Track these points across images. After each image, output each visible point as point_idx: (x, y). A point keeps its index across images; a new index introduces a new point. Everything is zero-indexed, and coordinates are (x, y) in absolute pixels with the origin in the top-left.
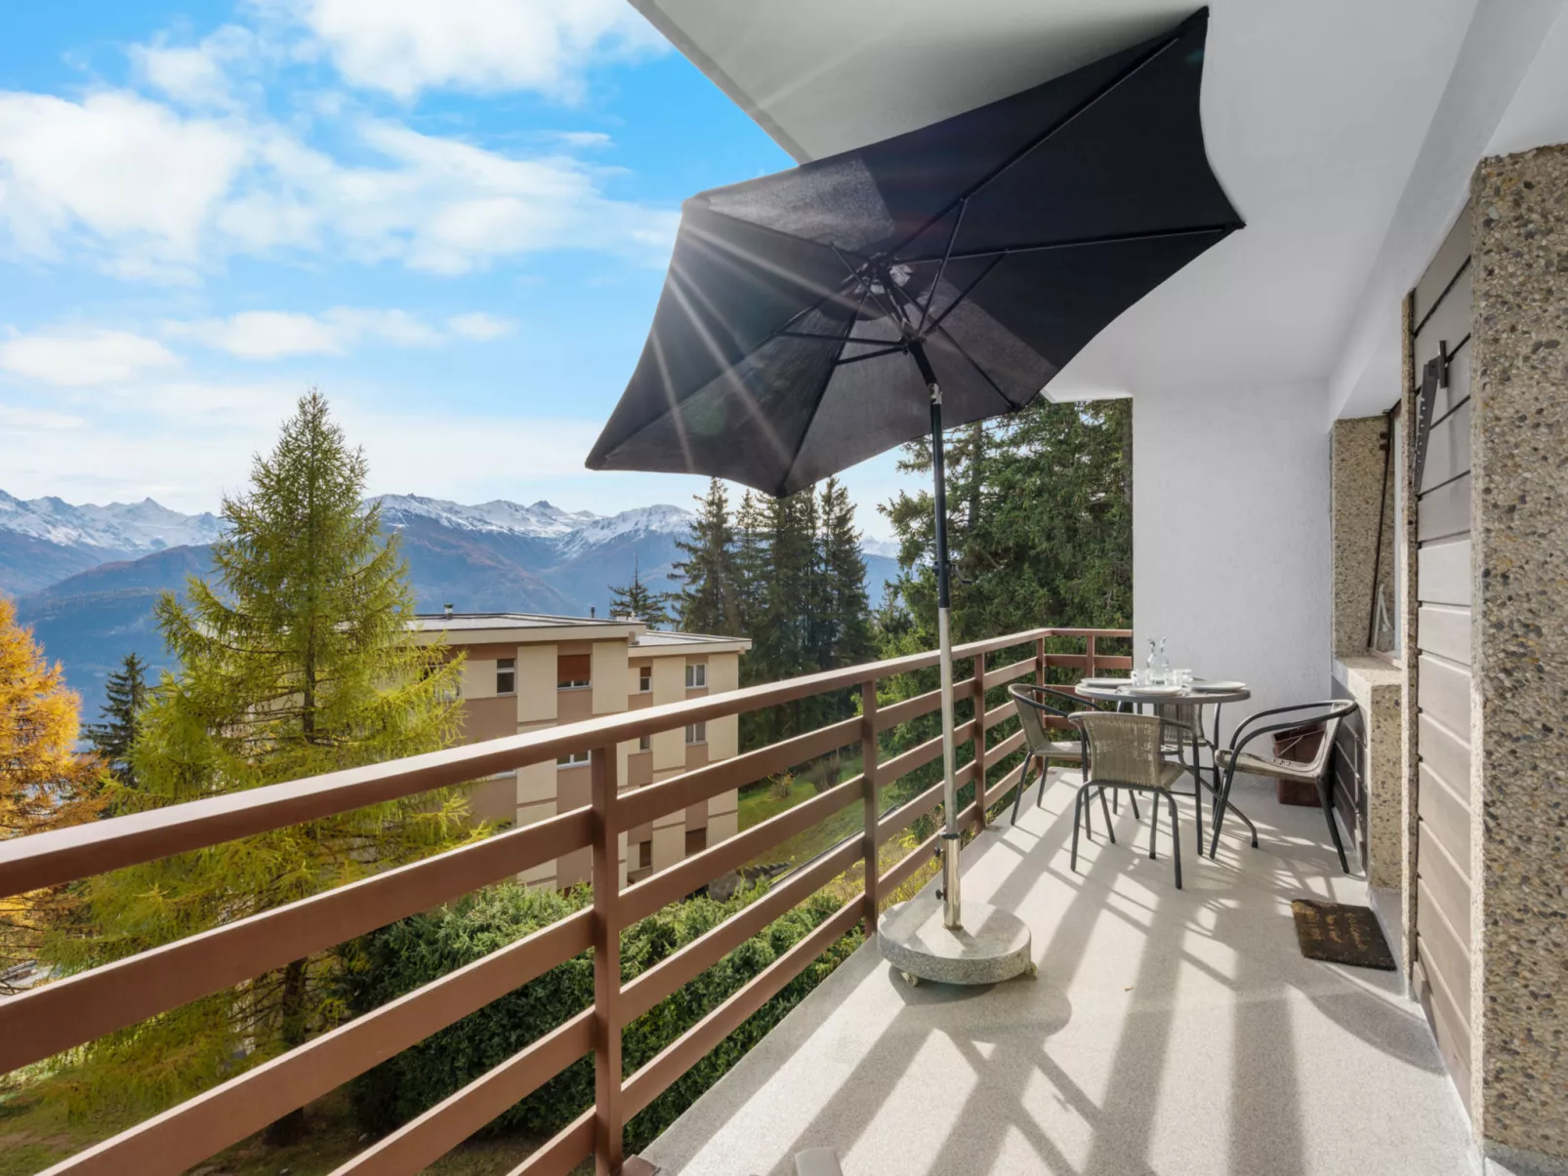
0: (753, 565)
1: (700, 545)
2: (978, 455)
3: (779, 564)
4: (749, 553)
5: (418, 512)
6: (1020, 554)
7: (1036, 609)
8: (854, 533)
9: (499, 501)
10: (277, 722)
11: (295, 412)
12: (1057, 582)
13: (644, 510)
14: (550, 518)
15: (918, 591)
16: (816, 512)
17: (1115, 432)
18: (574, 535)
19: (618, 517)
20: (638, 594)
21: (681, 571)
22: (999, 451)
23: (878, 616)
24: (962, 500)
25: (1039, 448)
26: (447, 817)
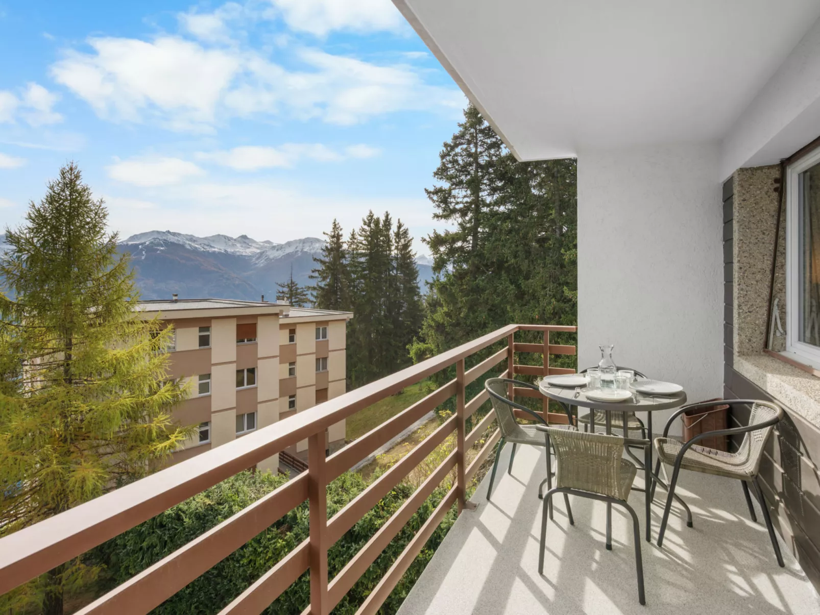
0: (356, 271)
1: (327, 260)
2: (477, 211)
3: (370, 269)
4: (355, 264)
5: (172, 240)
6: (500, 265)
7: (508, 296)
8: (412, 253)
9: (219, 235)
10: (45, 370)
11: (57, 177)
12: (520, 282)
13: (300, 241)
14: (248, 244)
15: (444, 286)
16: (391, 241)
17: (551, 198)
18: (262, 254)
19: (286, 244)
20: (292, 287)
21: (316, 274)
22: (489, 209)
23: (426, 298)
24: (468, 236)
25: (510, 207)
26: (156, 425)
